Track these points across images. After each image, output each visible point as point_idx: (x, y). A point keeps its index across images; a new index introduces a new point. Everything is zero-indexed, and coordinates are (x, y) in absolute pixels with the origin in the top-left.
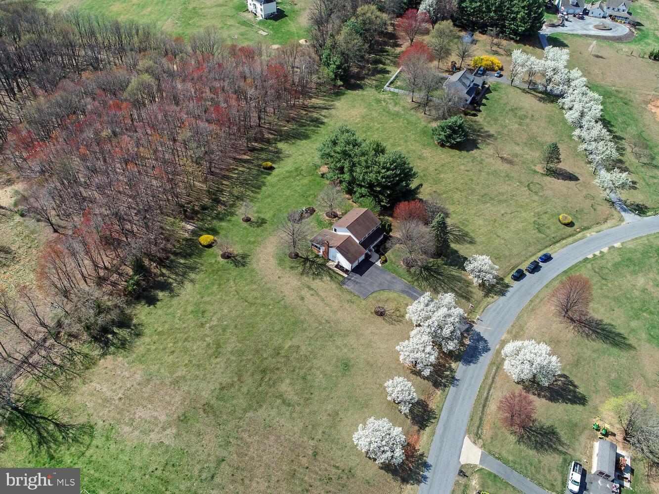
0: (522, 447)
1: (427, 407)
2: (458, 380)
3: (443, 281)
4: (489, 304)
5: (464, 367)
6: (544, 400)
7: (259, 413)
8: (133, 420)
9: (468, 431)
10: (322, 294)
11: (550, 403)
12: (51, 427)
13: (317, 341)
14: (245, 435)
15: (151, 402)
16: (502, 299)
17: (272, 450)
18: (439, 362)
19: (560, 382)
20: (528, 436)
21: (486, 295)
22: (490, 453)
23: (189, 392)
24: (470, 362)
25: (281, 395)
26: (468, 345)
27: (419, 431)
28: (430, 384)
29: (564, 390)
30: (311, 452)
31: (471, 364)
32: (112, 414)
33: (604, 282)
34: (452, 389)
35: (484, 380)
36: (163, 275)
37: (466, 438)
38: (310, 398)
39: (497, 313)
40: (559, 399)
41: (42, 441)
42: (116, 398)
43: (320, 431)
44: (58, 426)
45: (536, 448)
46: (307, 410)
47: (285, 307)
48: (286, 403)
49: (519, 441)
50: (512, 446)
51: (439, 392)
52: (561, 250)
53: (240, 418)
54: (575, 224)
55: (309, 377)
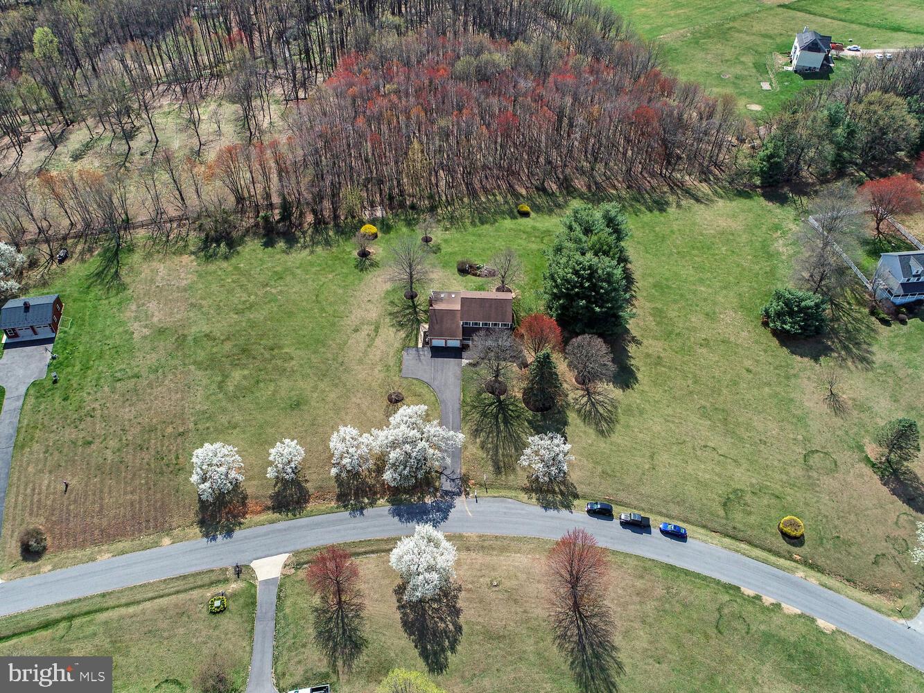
0: (312, 618)
1: (305, 503)
2: (362, 513)
3: (499, 432)
4: (515, 498)
5: (387, 512)
6: (398, 615)
7: (197, 372)
8: (143, 305)
9: (297, 553)
10: (378, 342)
11: (400, 625)
12: (113, 271)
13: (310, 368)
14: (170, 377)
15: (165, 304)
16: (539, 510)
17: (166, 402)
18: (375, 485)
19: (443, 625)
20: (331, 618)
21: (526, 490)
22: (281, 585)
23: (190, 319)
24: (398, 515)
25: (227, 377)
26: (425, 503)
27: (268, 508)
28: (337, 490)
29: (434, 634)
30: (181, 430)
31: (397, 518)
32: (141, 291)
33: (712, 632)
34: (345, 514)
35: (382, 540)
36: (304, 233)
37: (287, 555)
38: (238, 398)
39: (505, 513)
40: (414, 634)
41: (98, 275)
42: (157, 284)
43: (207, 425)
44: (116, 273)
45: (320, 633)
46: (224, 403)
47: (333, 324)
48: (221, 386)
49: (316, 610)
50: (305, 605)
51: (333, 504)
52: (719, 548)
53: (185, 364)
54: (806, 546)
55: (262, 385)
